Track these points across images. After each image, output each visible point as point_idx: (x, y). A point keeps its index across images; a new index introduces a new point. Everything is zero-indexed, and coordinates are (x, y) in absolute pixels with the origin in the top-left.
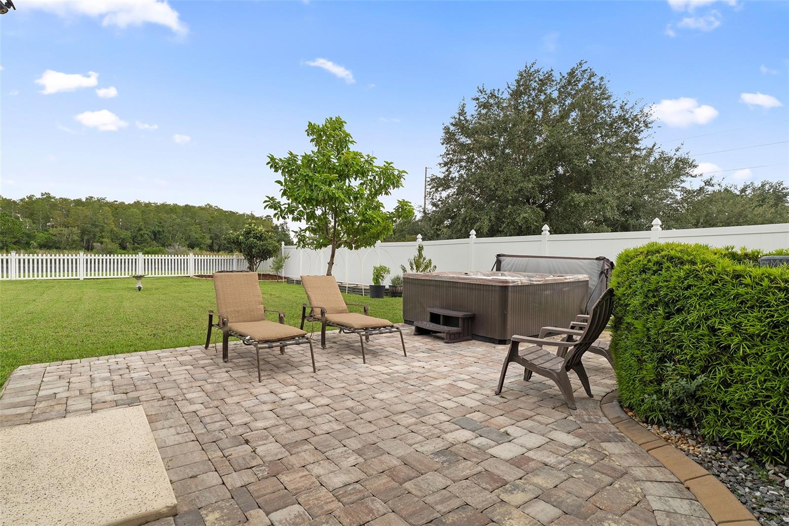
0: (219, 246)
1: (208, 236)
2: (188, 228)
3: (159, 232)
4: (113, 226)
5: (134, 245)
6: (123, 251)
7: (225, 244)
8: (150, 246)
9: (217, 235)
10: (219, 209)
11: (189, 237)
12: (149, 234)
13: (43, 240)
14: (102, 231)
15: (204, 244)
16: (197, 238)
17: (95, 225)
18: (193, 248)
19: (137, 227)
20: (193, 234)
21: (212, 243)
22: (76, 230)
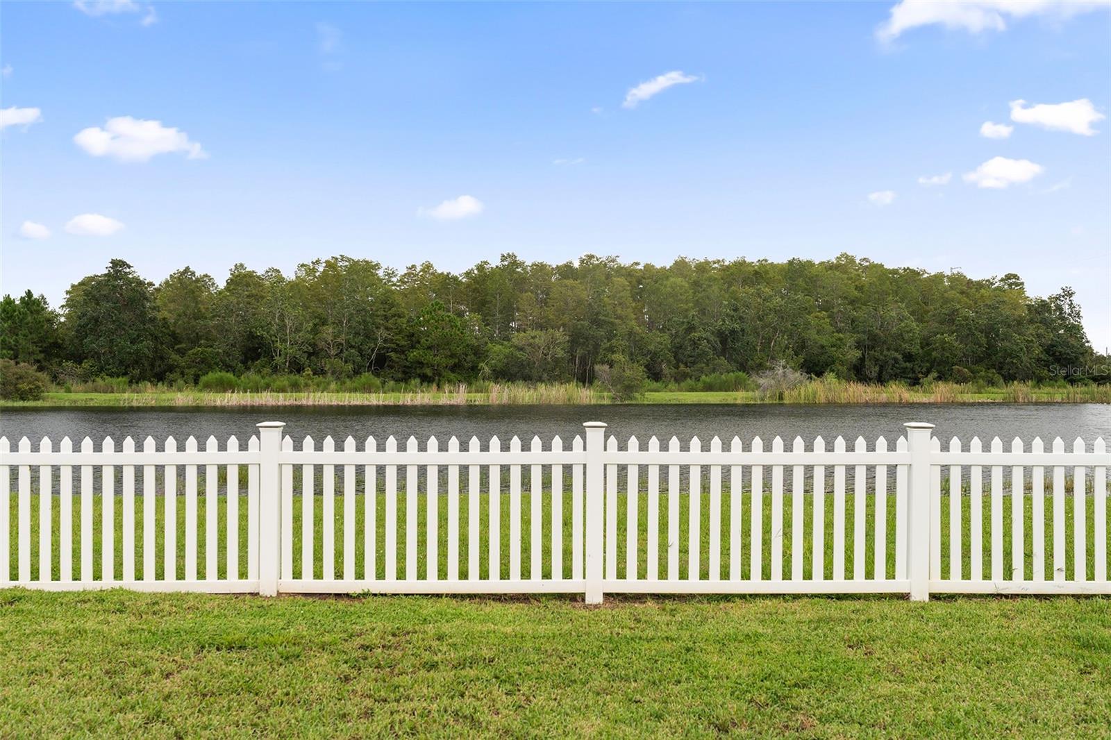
0: (882, 368)
1: (850, 340)
2: (800, 321)
3: (733, 332)
4: (633, 322)
5: (677, 367)
6: (655, 385)
7: (895, 359)
8: (714, 370)
9: (874, 338)
11: (802, 346)
12: (712, 338)
13: (500, 361)
14: (611, 335)
15: (844, 363)
16: (823, 347)
17: (597, 323)
18: (819, 374)
19: (683, 323)
20: (812, 334)
21: (862, 360)
22: (560, 335)
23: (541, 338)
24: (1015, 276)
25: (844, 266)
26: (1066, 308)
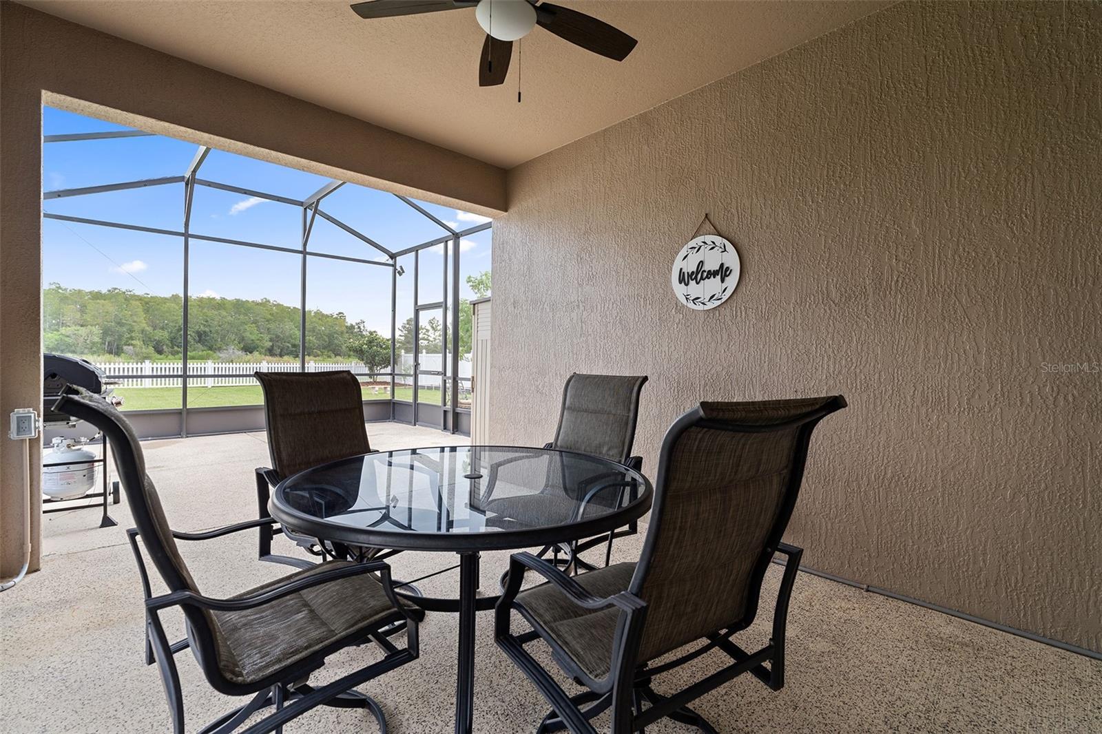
0: (281, 350)
1: (266, 337)
2: (241, 328)
3: (205, 332)
4: (145, 325)
5: (173, 348)
6: (159, 356)
7: (288, 347)
8: (194, 350)
9: (278, 337)
10: (279, 305)
11: (242, 339)
12: (193, 334)
13: (52, 342)
14: (131, 331)
15: (262, 348)
16: (253, 340)
17: (120, 324)
18: (251, 352)
19: (175, 326)
20: (247, 334)
21: (272, 346)
22: (97, 330)
23: (83, 331)
24: (342, 313)
25: (265, 303)
26: (362, 327)
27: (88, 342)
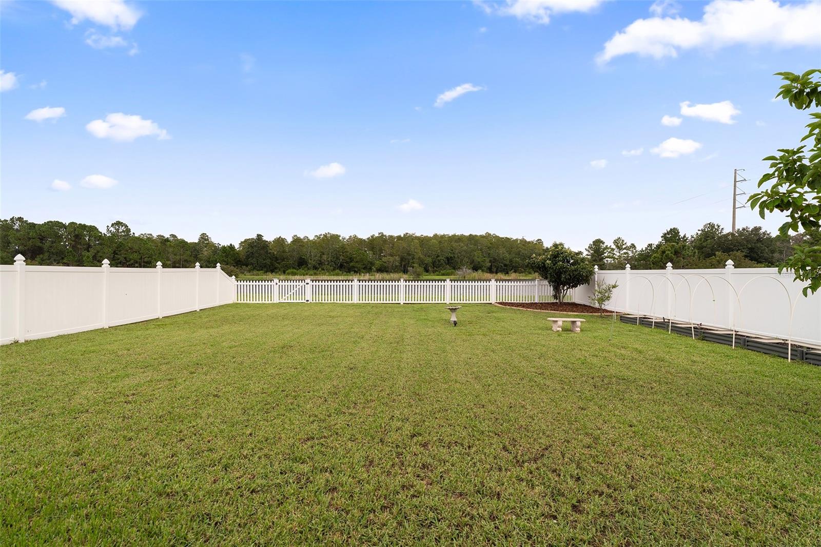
0: (497, 269)
1: (488, 260)
2: (472, 254)
3: (451, 257)
4: (420, 254)
5: (434, 268)
6: (427, 274)
7: (501, 266)
8: (445, 269)
9: (495, 259)
10: (497, 236)
11: (472, 262)
12: (444, 259)
13: (378, 266)
14: (413, 258)
15: (485, 267)
16: (479, 262)
17: (409, 254)
18: (476, 271)
19: (436, 254)
20: (476, 258)
21: (491, 266)
22: (397, 258)
23: (391, 259)
24: (540, 240)
25: (487, 236)
27: (394, 265)
